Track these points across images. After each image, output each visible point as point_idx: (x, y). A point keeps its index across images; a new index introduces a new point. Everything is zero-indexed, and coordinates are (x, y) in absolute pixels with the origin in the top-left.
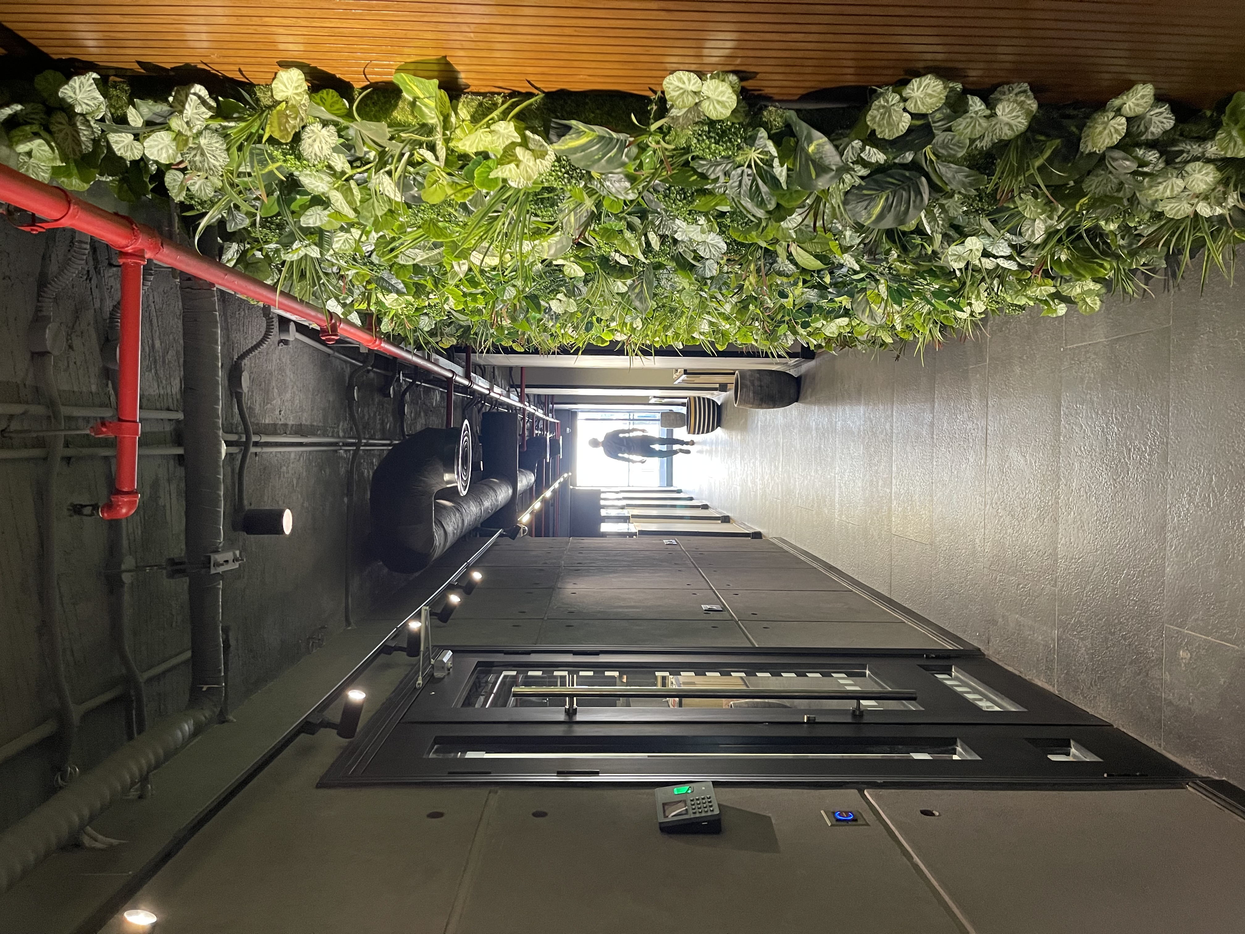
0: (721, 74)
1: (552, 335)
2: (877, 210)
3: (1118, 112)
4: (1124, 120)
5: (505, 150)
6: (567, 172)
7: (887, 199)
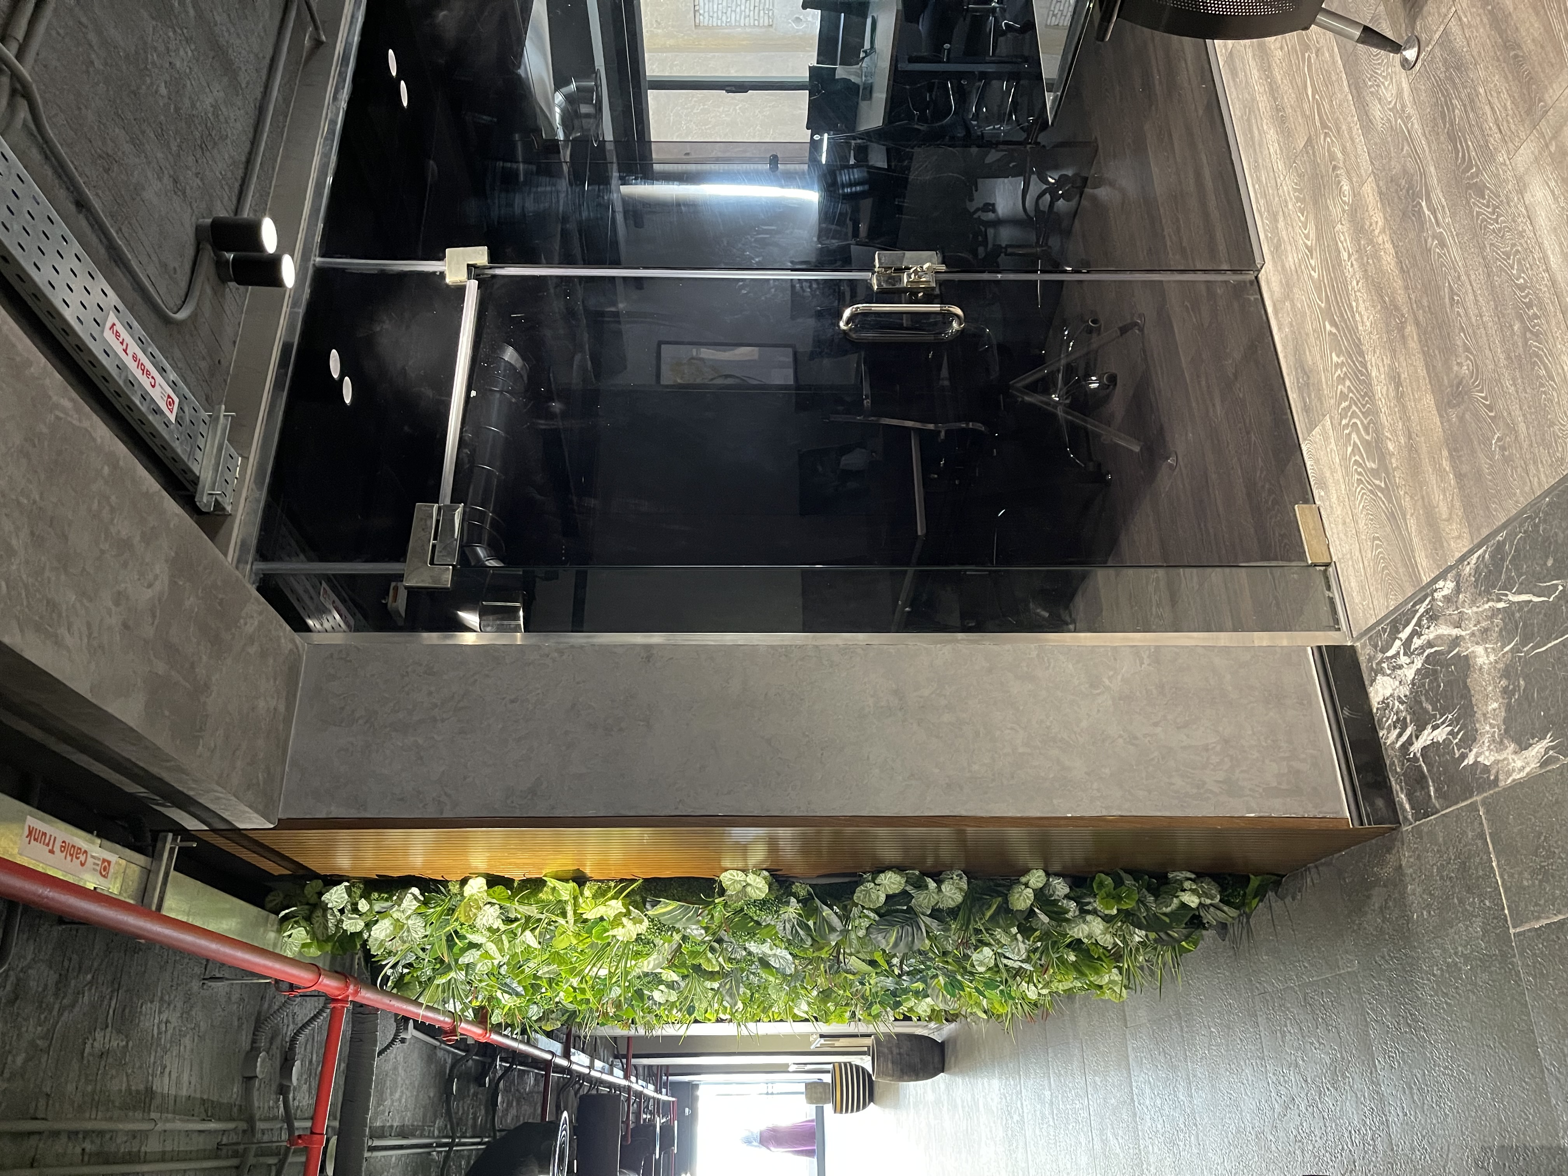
0: (757, 871)
1: (656, 1016)
2: (893, 940)
3: (1027, 885)
4: (1031, 891)
5: (615, 917)
6: (658, 929)
7: (898, 932)
